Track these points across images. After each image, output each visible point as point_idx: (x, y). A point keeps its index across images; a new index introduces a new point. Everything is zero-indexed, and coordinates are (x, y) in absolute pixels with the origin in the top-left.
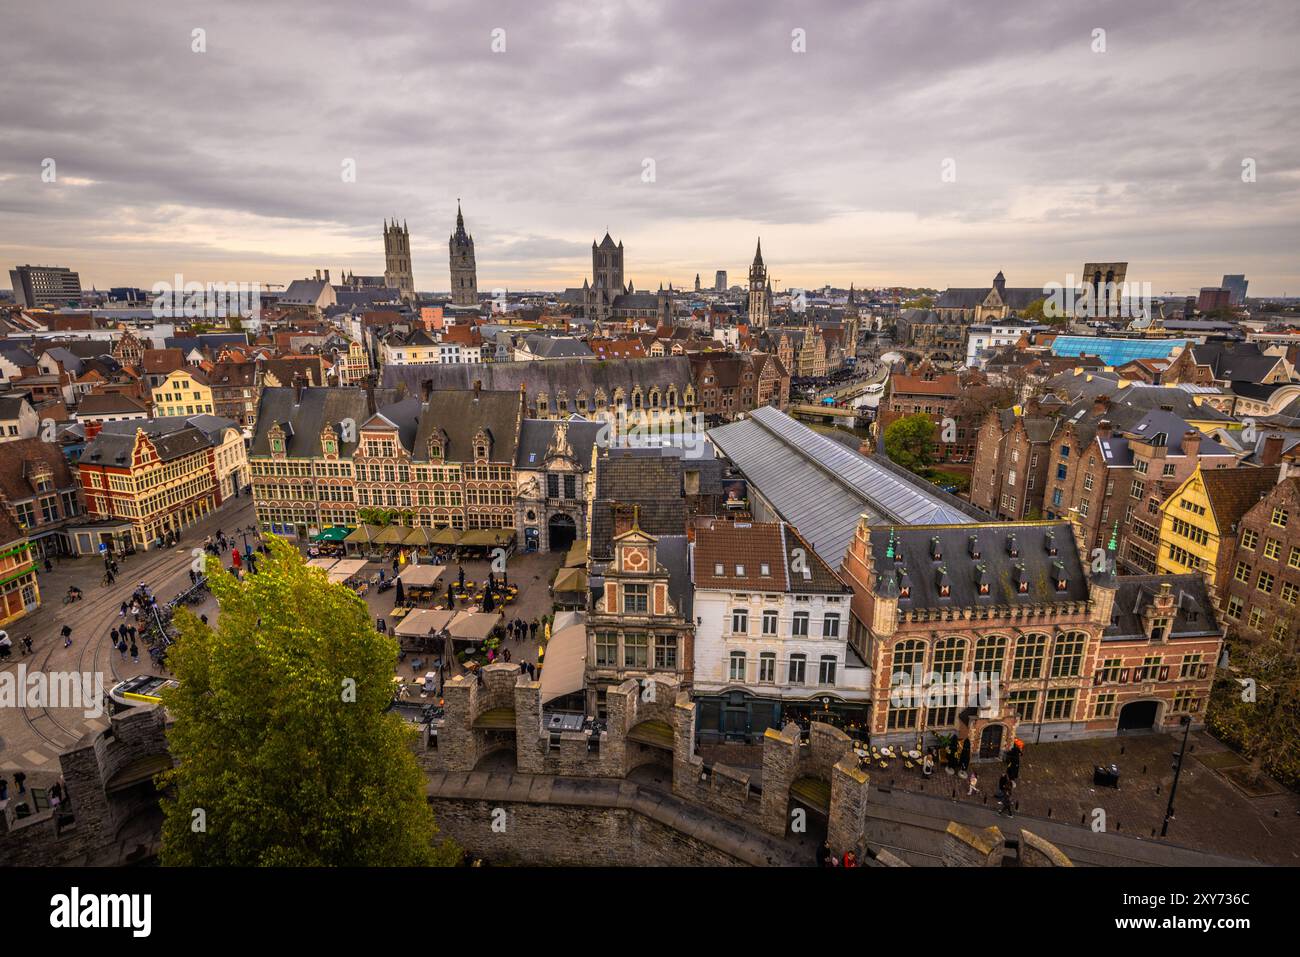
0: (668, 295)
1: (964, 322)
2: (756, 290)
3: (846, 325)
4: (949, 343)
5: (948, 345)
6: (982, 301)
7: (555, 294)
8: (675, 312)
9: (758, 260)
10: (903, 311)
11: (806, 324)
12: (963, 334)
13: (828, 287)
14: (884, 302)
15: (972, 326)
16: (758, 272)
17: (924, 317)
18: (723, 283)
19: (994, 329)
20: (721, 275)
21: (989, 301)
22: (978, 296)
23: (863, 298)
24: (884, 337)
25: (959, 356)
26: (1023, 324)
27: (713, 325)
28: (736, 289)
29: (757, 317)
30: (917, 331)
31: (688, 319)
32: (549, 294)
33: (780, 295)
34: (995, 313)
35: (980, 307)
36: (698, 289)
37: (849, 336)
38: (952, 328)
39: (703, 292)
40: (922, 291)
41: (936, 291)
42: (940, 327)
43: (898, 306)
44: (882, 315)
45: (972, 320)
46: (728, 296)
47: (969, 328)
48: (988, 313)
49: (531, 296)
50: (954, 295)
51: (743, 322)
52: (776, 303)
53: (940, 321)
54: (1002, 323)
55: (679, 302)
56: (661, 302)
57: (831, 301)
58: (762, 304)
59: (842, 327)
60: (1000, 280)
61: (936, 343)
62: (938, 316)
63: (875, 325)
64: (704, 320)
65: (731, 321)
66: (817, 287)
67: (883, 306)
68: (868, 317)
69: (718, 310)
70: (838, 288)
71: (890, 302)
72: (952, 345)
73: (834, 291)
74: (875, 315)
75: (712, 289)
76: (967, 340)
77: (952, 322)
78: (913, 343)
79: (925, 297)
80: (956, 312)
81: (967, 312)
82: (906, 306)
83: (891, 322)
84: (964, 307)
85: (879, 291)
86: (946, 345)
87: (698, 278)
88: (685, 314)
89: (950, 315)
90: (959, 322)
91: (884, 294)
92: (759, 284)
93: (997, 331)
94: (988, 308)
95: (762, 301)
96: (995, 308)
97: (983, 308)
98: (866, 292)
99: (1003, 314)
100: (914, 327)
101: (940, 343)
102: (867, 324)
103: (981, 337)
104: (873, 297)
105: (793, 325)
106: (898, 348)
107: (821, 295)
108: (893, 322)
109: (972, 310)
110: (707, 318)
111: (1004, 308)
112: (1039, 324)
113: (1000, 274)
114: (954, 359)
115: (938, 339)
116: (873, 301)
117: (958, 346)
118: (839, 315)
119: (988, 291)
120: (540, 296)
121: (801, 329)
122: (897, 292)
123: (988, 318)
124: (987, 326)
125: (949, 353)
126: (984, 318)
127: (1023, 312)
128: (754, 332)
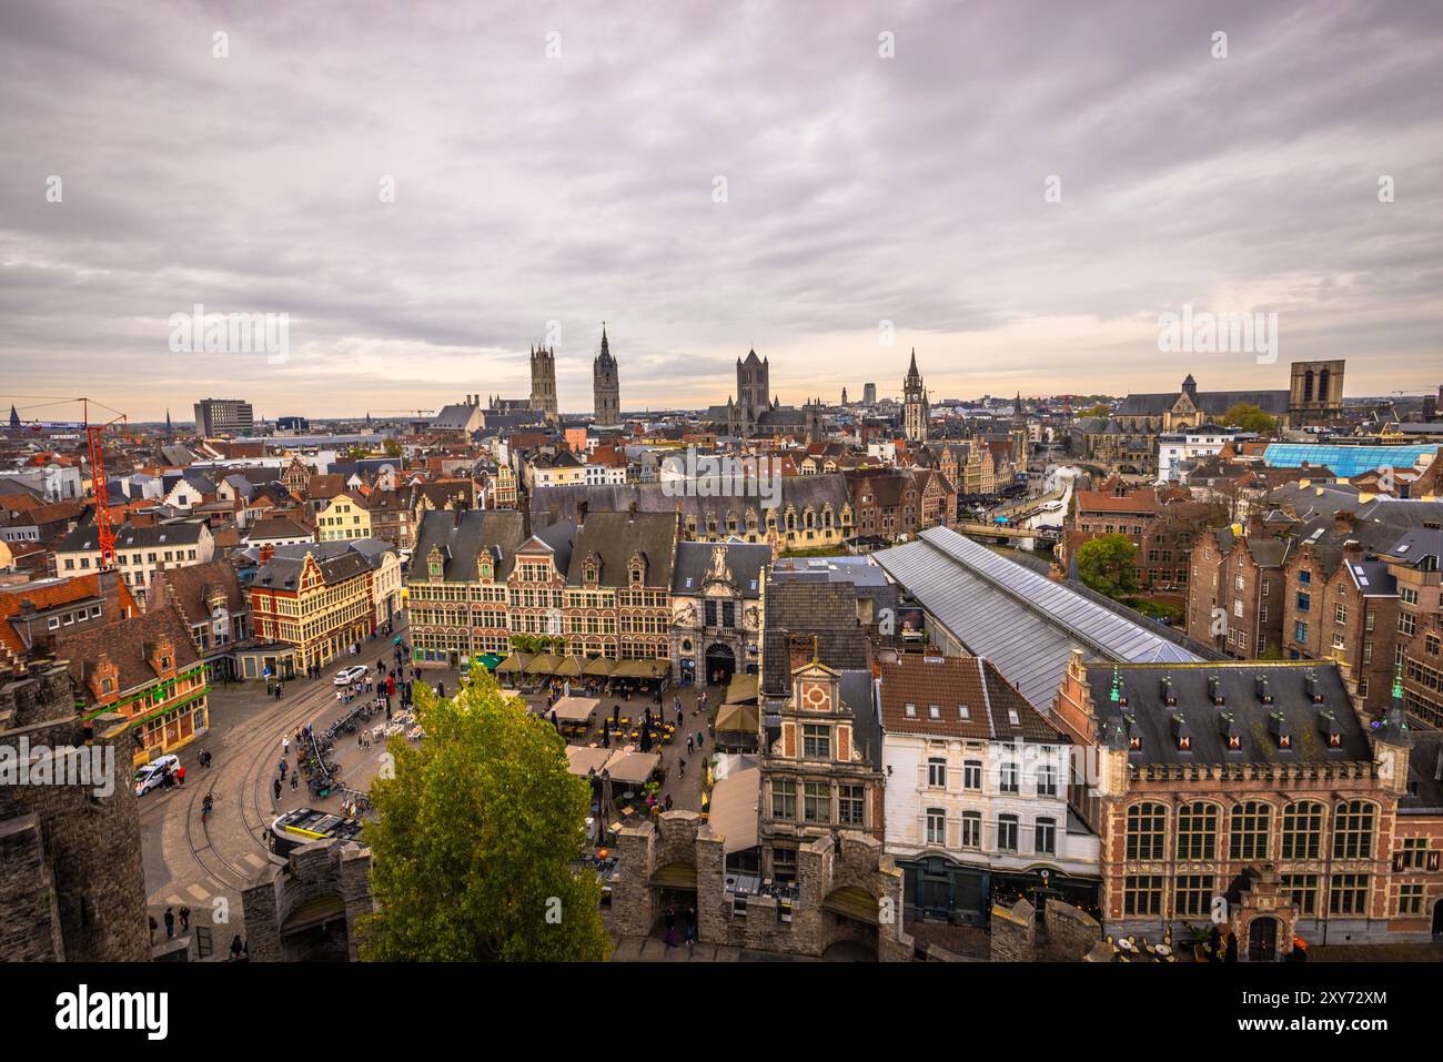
0: (814, 410)
1: (1151, 431)
2: (912, 402)
3: (1015, 437)
4: (1135, 455)
5: (1135, 458)
6: (1171, 408)
7: (696, 412)
8: (824, 427)
9: (913, 371)
10: (1076, 420)
11: (968, 437)
12: (1150, 444)
13: (987, 397)
14: (1054, 411)
15: (1162, 435)
16: (913, 383)
17: (1103, 427)
18: (872, 397)
19: (1189, 438)
20: (870, 388)
21: (1179, 407)
22: (1167, 401)
23: (1028, 408)
24: (1056, 449)
25: (1149, 469)
26: (1223, 432)
27: (865, 441)
28: (886, 402)
29: (914, 430)
30: (1096, 443)
31: (837, 434)
32: (689, 413)
33: (937, 406)
34: (1188, 421)
35: (1169, 414)
36: (845, 404)
37: (1018, 449)
38: (1137, 438)
39: (851, 406)
40: (1097, 398)
41: (1111, 399)
42: (1123, 437)
43: (1070, 415)
44: (1053, 426)
45: (1161, 428)
46: (877, 409)
47: (1158, 437)
48: (1178, 421)
49: (672, 415)
50: (1137, 402)
51: (899, 436)
52: (933, 414)
53: (1123, 431)
54: (1198, 431)
55: (827, 417)
56: (809, 417)
57: (993, 412)
58: (919, 417)
59: (1010, 440)
60: (1189, 384)
61: (1120, 455)
62: (1120, 425)
63: (1045, 436)
64: (854, 435)
65: (886, 435)
66: (975, 397)
67: (1052, 415)
68: (1037, 427)
69: (869, 424)
70: (999, 397)
71: (1060, 411)
72: (1138, 456)
73: (994, 401)
74: (1044, 425)
75: (860, 402)
76: (1157, 451)
77: (1137, 431)
78: (1092, 456)
79: (1101, 404)
80: (1140, 420)
81: (1154, 420)
82: (1080, 415)
83: (1063, 433)
84: (1149, 414)
85: (1045, 400)
86: (1131, 457)
87: (844, 392)
88: (834, 429)
89: (1133, 424)
90: (1145, 431)
91: (1052, 403)
92: (915, 396)
93: (1193, 440)
94: (1179, 415)
95: (919, 413)
96: (1187, 415)
97: (1172, 415)
98: (1031, 402)
99: (1197, 421)
100: (1092, 437)
101: (1124, 455)
102: (1036, 436)
103: (1173, 448)
104: (1040, 407)
105: (953, 438)
106: (1075, 461)
107: (980, 405)
108: (1066, 432)
109: (1160, 417)
110: (857, 433)
111: (1198, 414)
112: (1243, 431)
113: (1190, 378)
114: (1143, 472)
115: (1121, 450)
116: (1041, 411)
117: (1146, 457)
118: (1005, 426)
119: (1177, 396)
120: (682, 415)
121: (963, 443)
122: (1067, 400)
123: (1179, 426)
124: (1179, 435)
125: (1137, 466)
126: (1175, 425)
127: (1222, 418)
128: (911, 447)
